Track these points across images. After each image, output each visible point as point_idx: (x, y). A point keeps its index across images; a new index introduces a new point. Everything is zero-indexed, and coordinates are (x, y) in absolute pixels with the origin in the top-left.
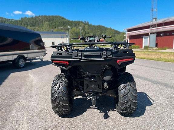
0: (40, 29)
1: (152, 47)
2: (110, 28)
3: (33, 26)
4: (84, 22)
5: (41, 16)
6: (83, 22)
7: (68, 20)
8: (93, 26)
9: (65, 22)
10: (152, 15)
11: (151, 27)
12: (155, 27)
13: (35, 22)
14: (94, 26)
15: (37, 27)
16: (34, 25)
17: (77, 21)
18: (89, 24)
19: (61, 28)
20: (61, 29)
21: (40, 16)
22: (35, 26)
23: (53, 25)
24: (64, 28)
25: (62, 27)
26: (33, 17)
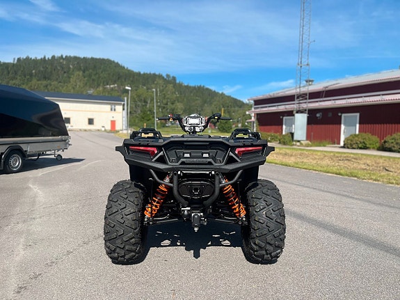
0: (63, 87)
1: (299, 139)
2: (222, 93)
3: (45, 78)
4: (165, 77)
5: (66, 56)
6: (163, 77)
7: (129, 71)
8: (185, 86)
9: (121, 74)
10: (299, 75)
11: (298, 98)
12: (306, 99)
13: (49, 70)
14: (187, 87)
15: (55, 83)
16: (47, 76)
17: (150, 74)
18: (178, 81)
19: (112, 86)
20: (112, 89)
21: (64, 57)
22: (49, 79)
23: (93, 80)
24: (118, 86)
25: (114, 84)
26: (47, 58)
